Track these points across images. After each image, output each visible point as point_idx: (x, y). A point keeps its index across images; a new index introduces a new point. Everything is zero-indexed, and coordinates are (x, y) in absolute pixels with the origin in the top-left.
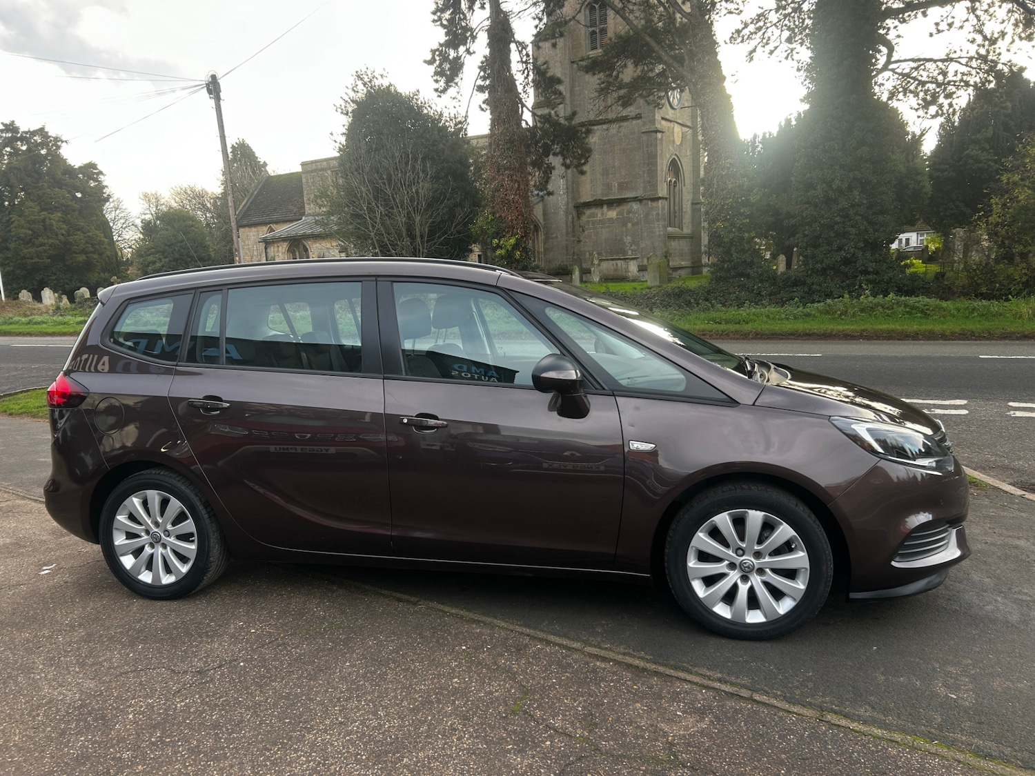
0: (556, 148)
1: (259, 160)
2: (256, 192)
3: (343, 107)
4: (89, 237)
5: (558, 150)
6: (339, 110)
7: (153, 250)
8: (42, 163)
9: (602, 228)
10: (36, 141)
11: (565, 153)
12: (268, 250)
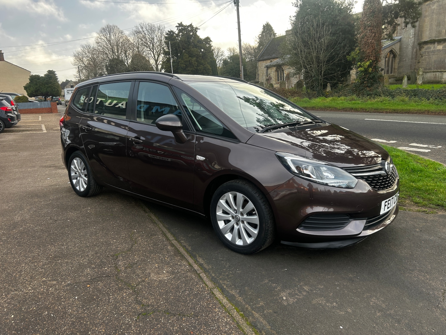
0: (402, 13)
1: (274, 31)
2: (267, 46)
3: (296, 4)
4: (205, 67)
5: (403, 15)
6: (294, 5)
7: (226, 72)
8: (191, 38)
9: (433, 55)
10: (189, 29)
11: (406, 16)
12: (268, 71)
